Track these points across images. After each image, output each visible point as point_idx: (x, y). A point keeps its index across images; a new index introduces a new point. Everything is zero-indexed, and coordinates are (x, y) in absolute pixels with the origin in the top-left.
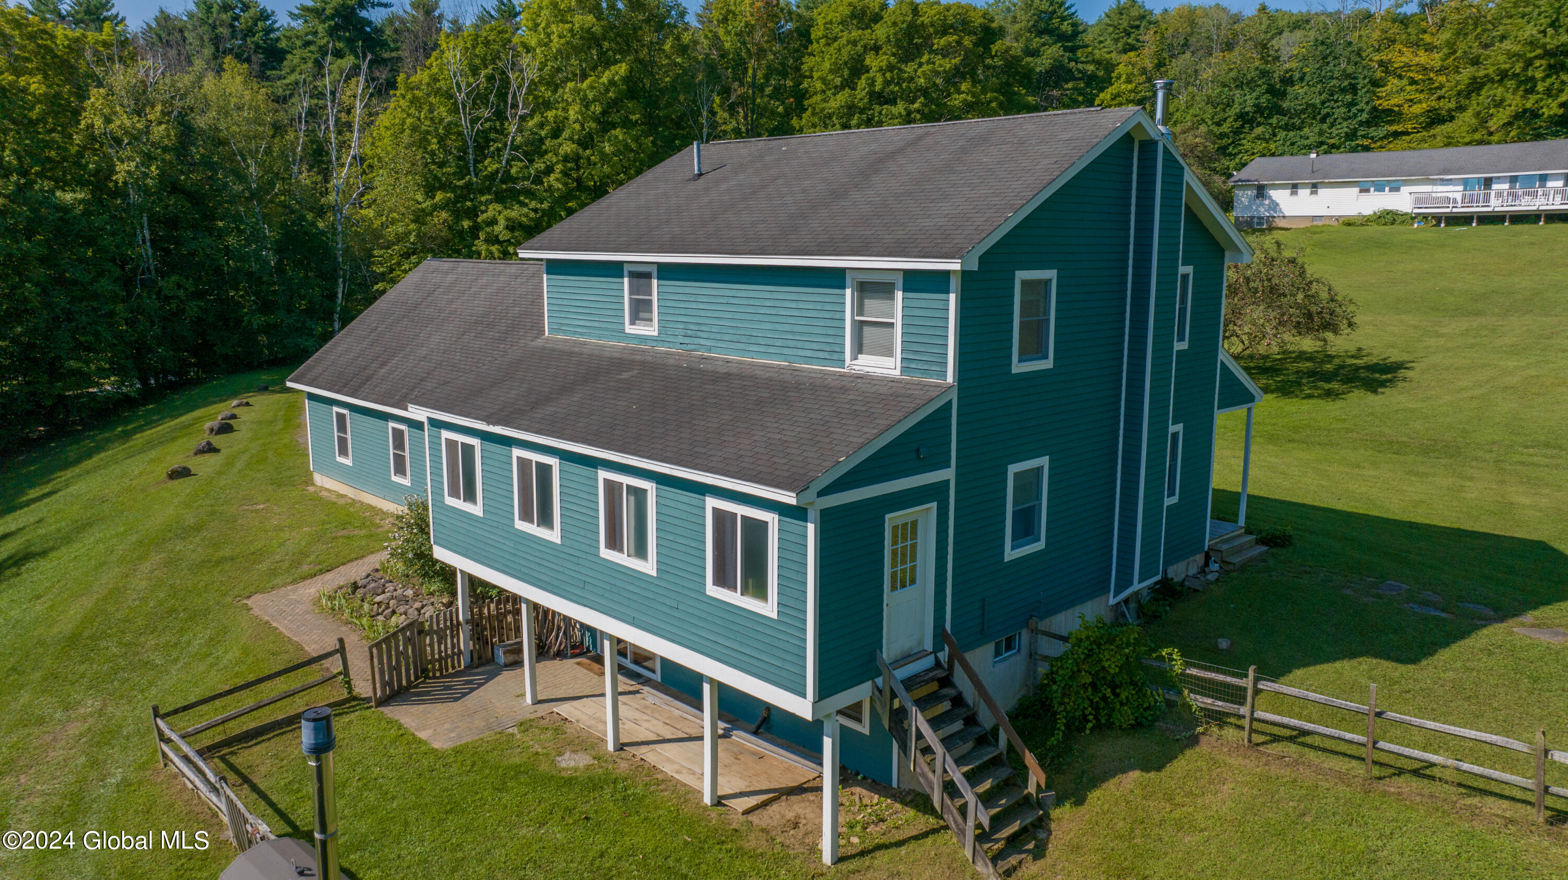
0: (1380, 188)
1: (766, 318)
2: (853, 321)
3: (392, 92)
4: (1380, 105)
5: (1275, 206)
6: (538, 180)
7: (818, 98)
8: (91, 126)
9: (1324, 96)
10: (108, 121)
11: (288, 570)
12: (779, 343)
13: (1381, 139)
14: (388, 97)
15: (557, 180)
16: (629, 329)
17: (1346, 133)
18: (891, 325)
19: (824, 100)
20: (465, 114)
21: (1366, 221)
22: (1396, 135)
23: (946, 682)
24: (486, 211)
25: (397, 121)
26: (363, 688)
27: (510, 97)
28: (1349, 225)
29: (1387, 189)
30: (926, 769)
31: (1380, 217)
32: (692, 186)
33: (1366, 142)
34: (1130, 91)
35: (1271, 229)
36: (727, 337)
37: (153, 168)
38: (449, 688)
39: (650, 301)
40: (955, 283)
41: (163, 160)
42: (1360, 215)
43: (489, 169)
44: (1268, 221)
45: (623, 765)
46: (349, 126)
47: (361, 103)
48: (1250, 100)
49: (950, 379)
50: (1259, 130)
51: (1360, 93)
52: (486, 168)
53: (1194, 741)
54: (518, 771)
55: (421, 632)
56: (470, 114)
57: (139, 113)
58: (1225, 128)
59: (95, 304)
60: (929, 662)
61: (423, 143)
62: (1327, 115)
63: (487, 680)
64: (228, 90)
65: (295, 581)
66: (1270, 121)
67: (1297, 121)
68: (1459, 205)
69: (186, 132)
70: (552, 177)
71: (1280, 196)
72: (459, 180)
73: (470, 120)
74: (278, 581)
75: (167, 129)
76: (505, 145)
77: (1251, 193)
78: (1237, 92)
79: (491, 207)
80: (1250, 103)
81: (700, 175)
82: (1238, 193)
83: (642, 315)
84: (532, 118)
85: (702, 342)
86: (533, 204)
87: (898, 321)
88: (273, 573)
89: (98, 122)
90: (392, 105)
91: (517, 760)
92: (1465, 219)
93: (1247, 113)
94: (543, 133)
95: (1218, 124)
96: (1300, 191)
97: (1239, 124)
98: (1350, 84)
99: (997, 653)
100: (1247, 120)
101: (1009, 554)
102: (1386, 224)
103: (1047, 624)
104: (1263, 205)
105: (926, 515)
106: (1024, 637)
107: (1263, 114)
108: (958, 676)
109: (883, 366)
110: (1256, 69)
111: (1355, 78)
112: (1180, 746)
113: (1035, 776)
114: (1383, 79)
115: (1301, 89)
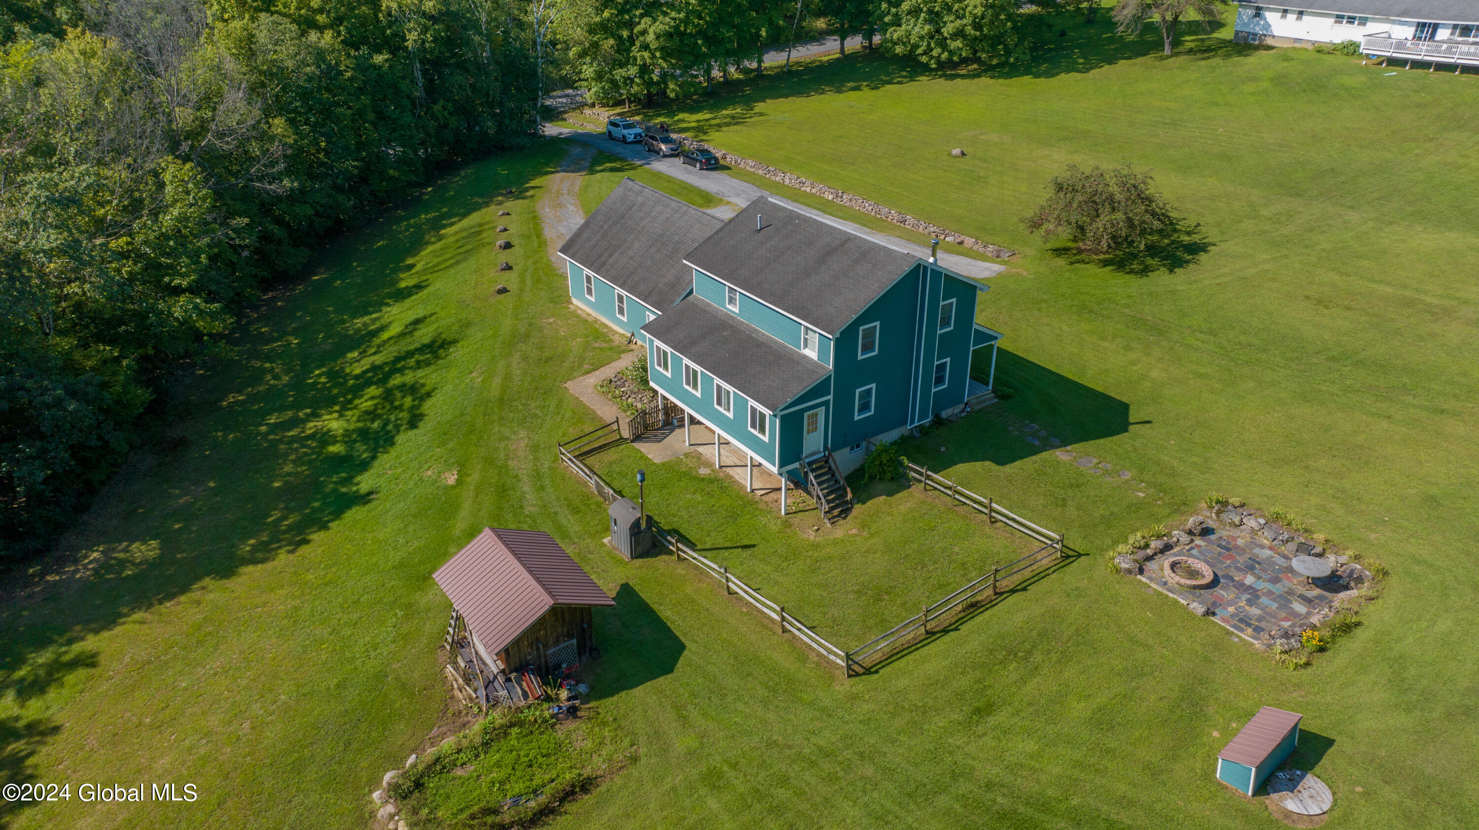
0: (1351, 22)
1: (776, 324)
5: (1268, 26)
11: (578, 368)
12: (781, 334)
16: (728, 305)
18: (815, 342)
21: (1334, 49)
23: (827, 462)
26: (626, 434)
28: (1319, 51)
31: (1345, 47)
35: (1260, 46)
36: (763, 324)
38: (656, 436)
39: (736, 300)
40: (832, 341)
42: (1331, 43)
44: (1260, 39)
45: (722, 474)
49: (831, 369)
53: (910, 487)
54: (685, 474)
55: (646, 414)
60: (822, 454)
63: (670, 433)
65: (583, 374)
71: (1273, 18)
74: (575, 374)
77: (1251, 12)
81: (761, 229)
82: (1242, 10)
85: (755, 322)
87: (817, 345)
88: (572, 369)
91: (684, 470)
99: (851, 451)
101: (857, 418)
102: (1347, 54)
103: (874, 439)
104: (1259, 24)
105: (821, 410)
106: (864, 444)
108: (831, 462)
109: (812, 355)
112: (904, 488)
113: (849, 495)
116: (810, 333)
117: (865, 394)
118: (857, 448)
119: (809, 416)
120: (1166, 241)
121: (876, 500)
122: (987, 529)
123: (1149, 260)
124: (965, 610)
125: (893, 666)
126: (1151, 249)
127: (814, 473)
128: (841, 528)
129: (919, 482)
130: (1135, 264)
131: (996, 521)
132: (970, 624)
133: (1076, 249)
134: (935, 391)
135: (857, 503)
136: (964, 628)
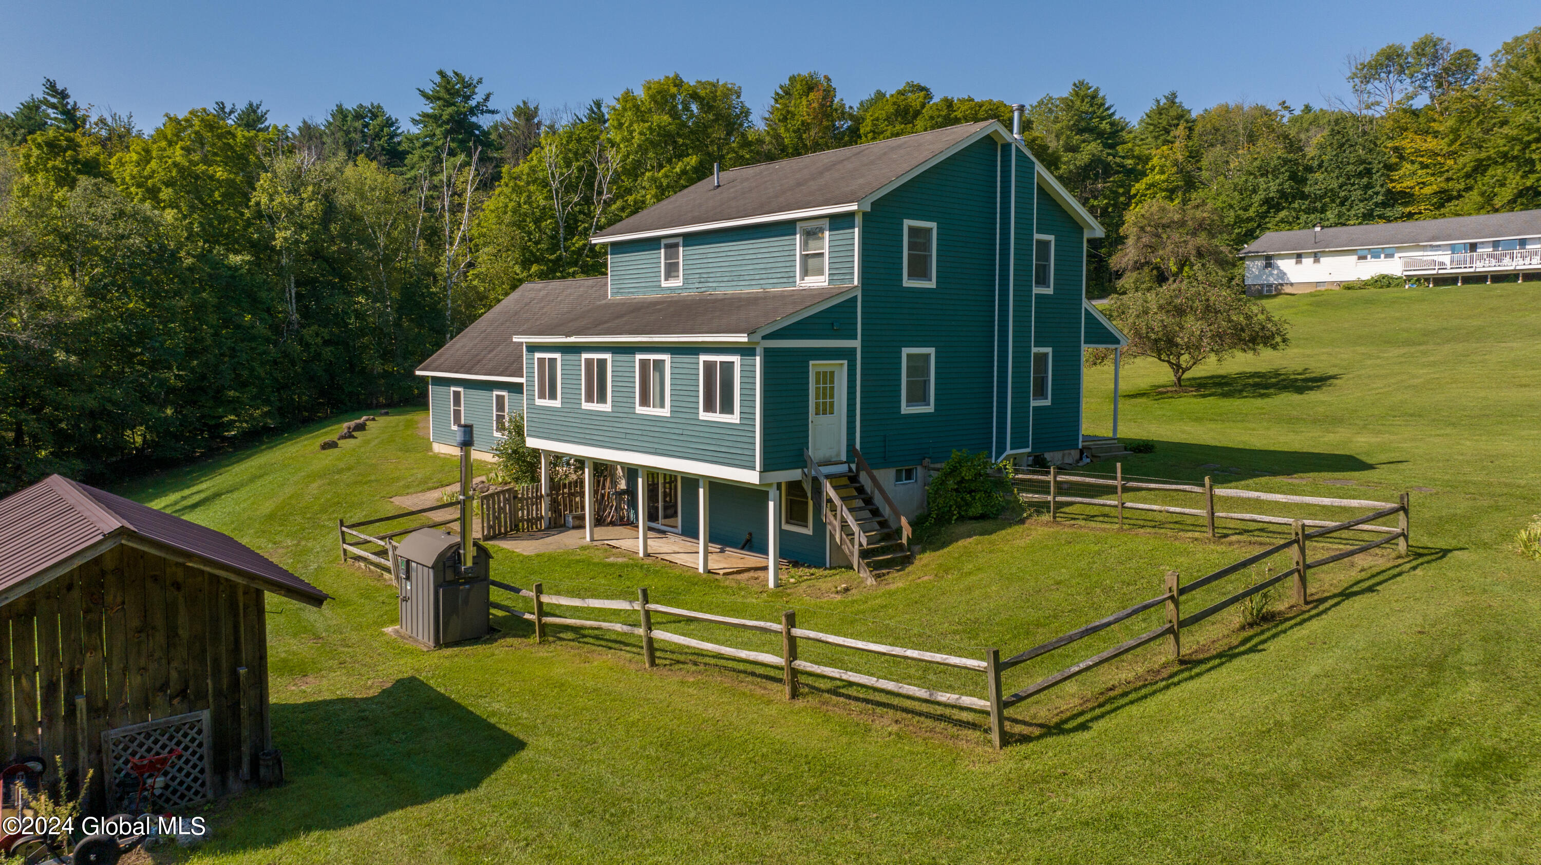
0: (1376, 256)
1: (750, 262)
2: (801, 255)
3: (497, 183)
4: (1394, 187)
5: (1282, 274)
8: (258, 204)
9: (1341, 180)
10: (272, 200)
11: (418, 485)
12: (757, 277)
13: (1397, 218)
14: (492, 188)
16: (664, 284)
17: (1363, 213)
18: (821, 255)
20: (558, 199)
21: (1364, 285)
22: (1410, 215)
23: (854, 480)
25: (501, 204)
27: (596, 184)
28: (1349, 289)
29: (1382, 256)
30: (832, 518)
31: (1376, 281)
32: (712, 193)
34: (1164, 182)
35: (1279, 294)
36: (726, 279)
37: (304, 236)
38: (533, 535)
39: (678, 263)
40: (858, 220)
41: (312, 230)
42: (1359, 280)
43: (577, 246)
44: (1276, 289)
45: (649, 559)
46: (461, 206)
47: (471, 186)
48: (1274, 186)
49: (856, 283)
50: (1283, 214)
51: (1375, 177)
52: (574, 244)
53: (1022, 522)
55: (515, 497)
56: (562, 199)
57: (295, 191)
58: (1251, 213)
59: (253, 345)
61: (519, 225)
62: (1346, 199)
63: (560, 533)
64: (364, 175)
65: (423, 491)
66: (1293, 205)
67: (1318, 205)
68: (1449, 266)
69: (330, 211)
71: (1286, 266)
72: (551, 254)
73: (562, 204)
74: (411, 490)
75: (316, 205)
76: (591, 225)
77: (1260, 263)
78: (1261, 180)
80: (1273, 189)
81: (719, 186)
82: (1248, 263)
83: (673, 274)
84: (615, 203)
85: (710, 285)
87: (826, 251)
88: (408, 487)
89: (264, 200)
90: (497, 192)
91: (578, 558)
92: (1450, 280)
93: (1272, 198)
95: (1246, 210)
96: (1304, 260)
97: (1265, 208)
98: (1365, 169)
99: (898, 478)
100: (1272, 205)
101: (905, 409)
102: (1382, 287)
103: (938, 466)
104: (1272, 274)
105: (840, 369)
106: (920, 472)
107: (1287, 199)
108: (864, 478)
109: (818, 282)
110: (1279, 158)
111: (1370, 163)
112: (1010, 525)
113: (907, 531)
114: (1396, 164)
115: (1318, 176)
116: (812, 243)
117: (918, 366)
118: (909, 477)
119: (818, 374)
120: (1273, 380)
121: (961, 543)
122: (1212, 546)
123: (1262, 391)
124: (1251, 625)
125: (1124, 713)
126: (1256, 385)
127: (835, 488)
128: (898, 581)
129: (1039, 512)
130: (1245, 394)
131: (1226, 536)
132: (1282, 641)
133: (1157, 393)
134: (1033, 403)
135: (923, 551)
136: (1271, 646)
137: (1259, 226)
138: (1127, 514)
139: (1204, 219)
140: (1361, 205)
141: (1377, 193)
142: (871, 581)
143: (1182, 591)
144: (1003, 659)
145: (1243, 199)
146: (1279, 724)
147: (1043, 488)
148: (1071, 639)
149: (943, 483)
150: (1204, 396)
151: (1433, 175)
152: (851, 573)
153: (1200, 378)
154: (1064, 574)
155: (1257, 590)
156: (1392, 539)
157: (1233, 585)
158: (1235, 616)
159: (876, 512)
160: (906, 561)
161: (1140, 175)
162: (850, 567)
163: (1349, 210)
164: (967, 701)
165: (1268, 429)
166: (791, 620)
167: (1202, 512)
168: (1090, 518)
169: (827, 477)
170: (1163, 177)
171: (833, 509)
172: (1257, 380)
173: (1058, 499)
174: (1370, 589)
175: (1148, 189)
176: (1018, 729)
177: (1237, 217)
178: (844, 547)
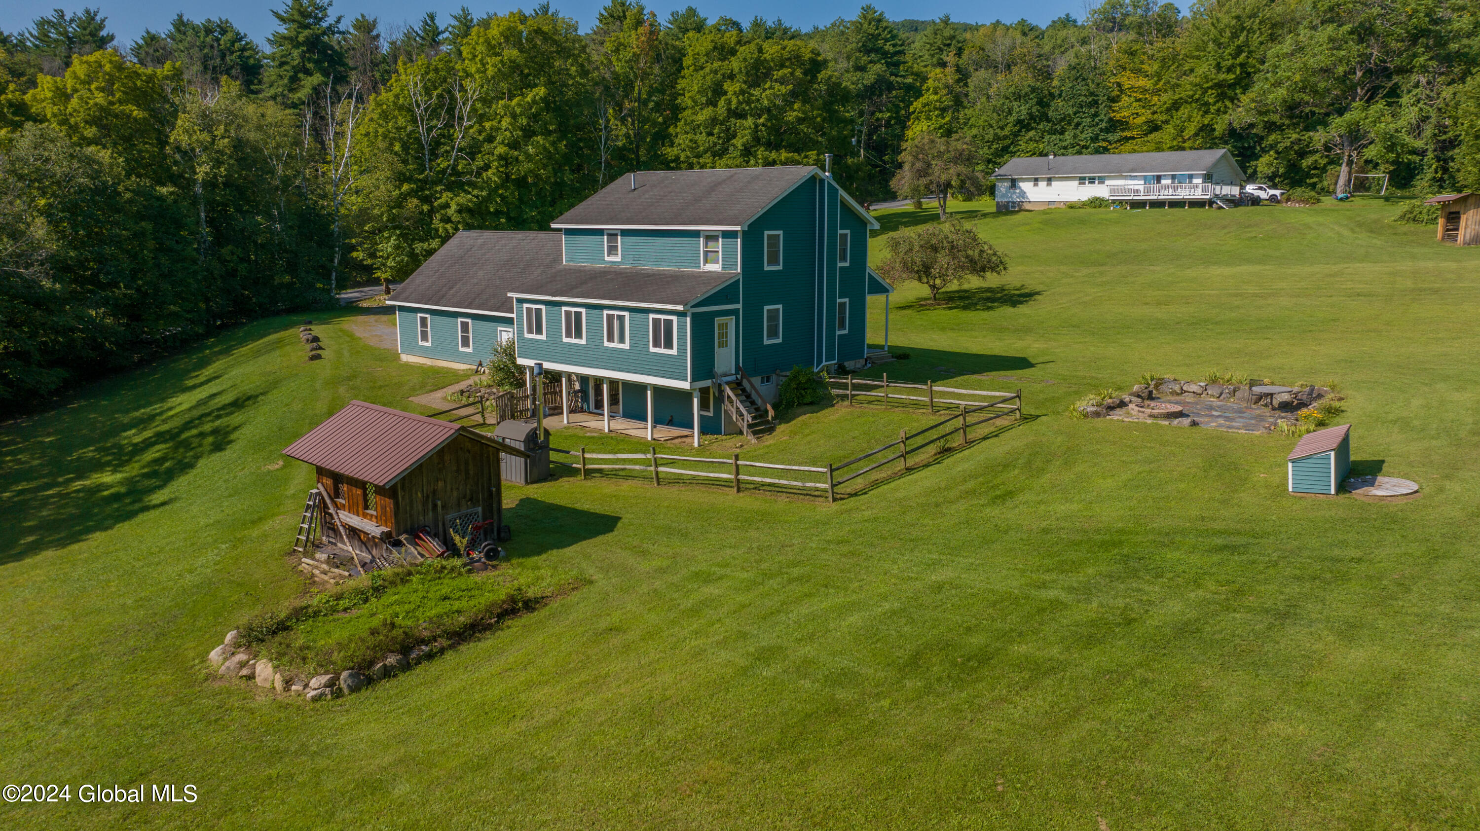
2: (704, 251)
4: (1115, 116)
5: (1023, 194)
6: (479, 174)
7: (688, 112)
9: (1076, 109)
13: (1116, 142)
15: (494, 174)
16: (607, 259)
17: (1092, 138)
18: (717, 252)
19: (694, 113)
20: (422, 124)
21: (1083, 205)
22: (1127, 139)
23: (740, 384)
24: (440, 198)
27: (457, 112)
28: (1072, 207)
29: (1096, 182)
30: (731, 407)
31: (1092, 202)
32: (631, 195)
33: (1104, 144)
34: (937, 101)
35: (1020, 210)
39: (617, 246)
40: (740, 235)
41: (229, 164)
42: (1079, 201)
43: (442, 166)
44: (1019, 205)
45: (613, 434)
48: (1024, 109)
49: (739, 271)
50: (1032, 133)
51: (1100, 107)
52: (438, 165)
53: (833, 405)
54: (571, 436)
55: (512, 397)
56: (426, 124)
58: (1006, 132)
60: (734, 378)
62: (1078, 125)
66: (1039, 126)
67: (1058, 127)
68: (1142, 194)
69: (241, 143)
70: (490, 172)
72: (419, 174)
73: (427, 129)
75: (228, 142)
76: (453, 148)
77: (1007, 184)
78: (1015, 104)
79: (444, 195)
80: (1024, 112)
81: (635, 189)
82: (999, 184)
83: (613, 252)
85: (642, 263)
86: (475, 192)
87: (720, 250)
91: (568, 434)
92: (1137, 205)
93: (1024, 120)
94: (481, 138)
95: (1002, 128)
96: (1040, 183)
97: (1017, 128)
98: (1093, 100)
99: (762, 382)
100: (1023, 125)
101: (766, 342)
102: (1095, 207)
103: (784, 373)
104: (1015, 193)
105: (731, 321)
106: (774, 377)
107: (1035, 121)
108: (745, 383)
109: (715, 267)
110: (1029, 86)
111: (1097, 95)
112: (827, 408)
113: (771, 413)
114: (1118, 96)
115: (1060, 103)
116: (710, 244)
117: (773, 315)
118: (768, 381)
119: (719, 325)
120: (999, 295)
121: (800, 418)
122: (931, 417)
123: (990, 304)
124: (939, 453)
125: (881, 488)
126: (988, 299)
127: (731, 389)
128: (769, 440)
129: (842, 400)
130: (978, 307)
131: (939, 411)
132: (951, 459)
133: (919, 305)
134: (838, 333)
135: (780, 423)
136: (946, 461)
137: (1012, 143)
138: (889, 400)
139: (964, 150)
140: (1090, 131)
141: (1102, 121)
142: (754, 441)
143: (907, 439)
144: (833, 467)
145: (1000, 120)
146: (939, 488)
147: (845, 386)
148: (860, 459)
149: (789, 385)
150: (950, 309)
151: (1144, 107)
152: (741, 437)
153: (950, 292)
154: (857, 433)
155: (942, 437)
156: (1013, 411)
157: (933, 434)
158: (932, 449)
159: (753, 403)
160: (771, 430)
161: (918, 94)
162: (741, 433)
163: (1081, 133)
164: (818, 485)
165: (985, 337)
166: (737, 458)
167: (927, 399)
168: (870, 402)
169: (727, 383)
170: (936, 97)
171: (731, 402)
172: (989, 294)
173: (853, 393)
174: (996, 436)
175: (924, 107)
176: (838, 496)
177: (996, 134)
178: (739, 424)
